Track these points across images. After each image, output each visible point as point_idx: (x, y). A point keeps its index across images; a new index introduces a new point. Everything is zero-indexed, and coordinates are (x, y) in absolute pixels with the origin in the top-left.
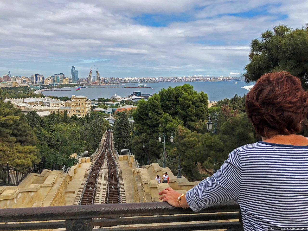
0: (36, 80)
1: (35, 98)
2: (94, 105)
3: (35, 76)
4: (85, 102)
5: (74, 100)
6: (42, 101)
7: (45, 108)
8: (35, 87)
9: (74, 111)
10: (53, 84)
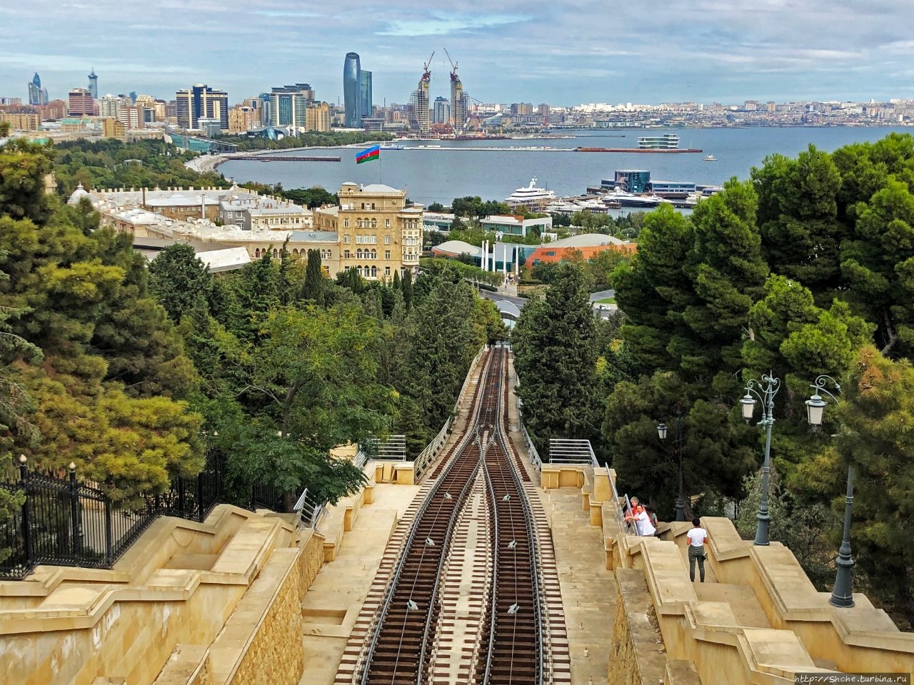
0: (198, 113)
1: (191, 188)
2: (436, 229)
3: (190, 96)
4: (399, 215)
5: (352, 205)
6: (219, 205)
7: (230, 233)
8: (191, 141)
9: (350, 253)
10: (266, 132)
